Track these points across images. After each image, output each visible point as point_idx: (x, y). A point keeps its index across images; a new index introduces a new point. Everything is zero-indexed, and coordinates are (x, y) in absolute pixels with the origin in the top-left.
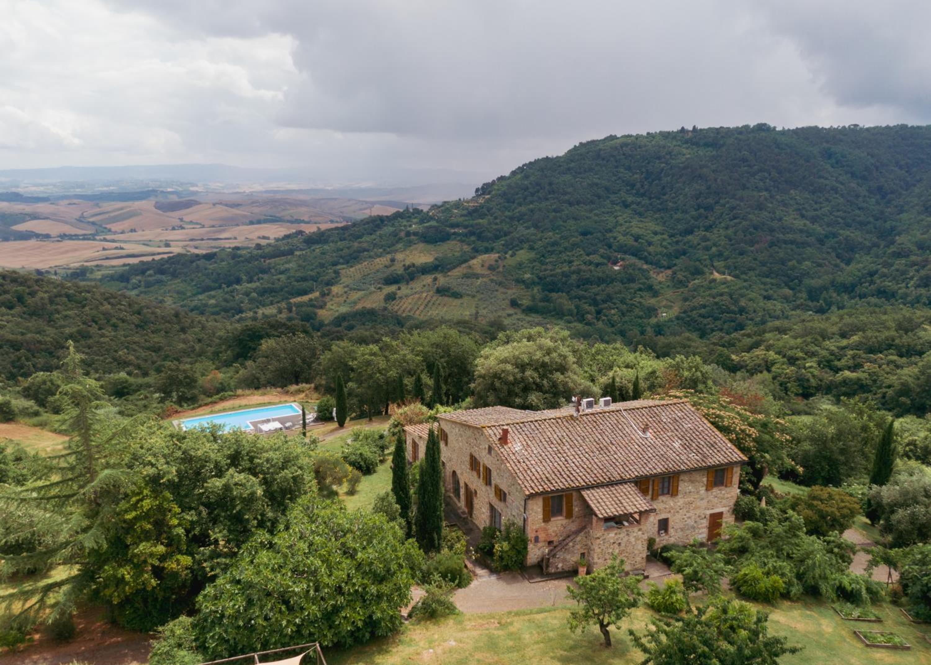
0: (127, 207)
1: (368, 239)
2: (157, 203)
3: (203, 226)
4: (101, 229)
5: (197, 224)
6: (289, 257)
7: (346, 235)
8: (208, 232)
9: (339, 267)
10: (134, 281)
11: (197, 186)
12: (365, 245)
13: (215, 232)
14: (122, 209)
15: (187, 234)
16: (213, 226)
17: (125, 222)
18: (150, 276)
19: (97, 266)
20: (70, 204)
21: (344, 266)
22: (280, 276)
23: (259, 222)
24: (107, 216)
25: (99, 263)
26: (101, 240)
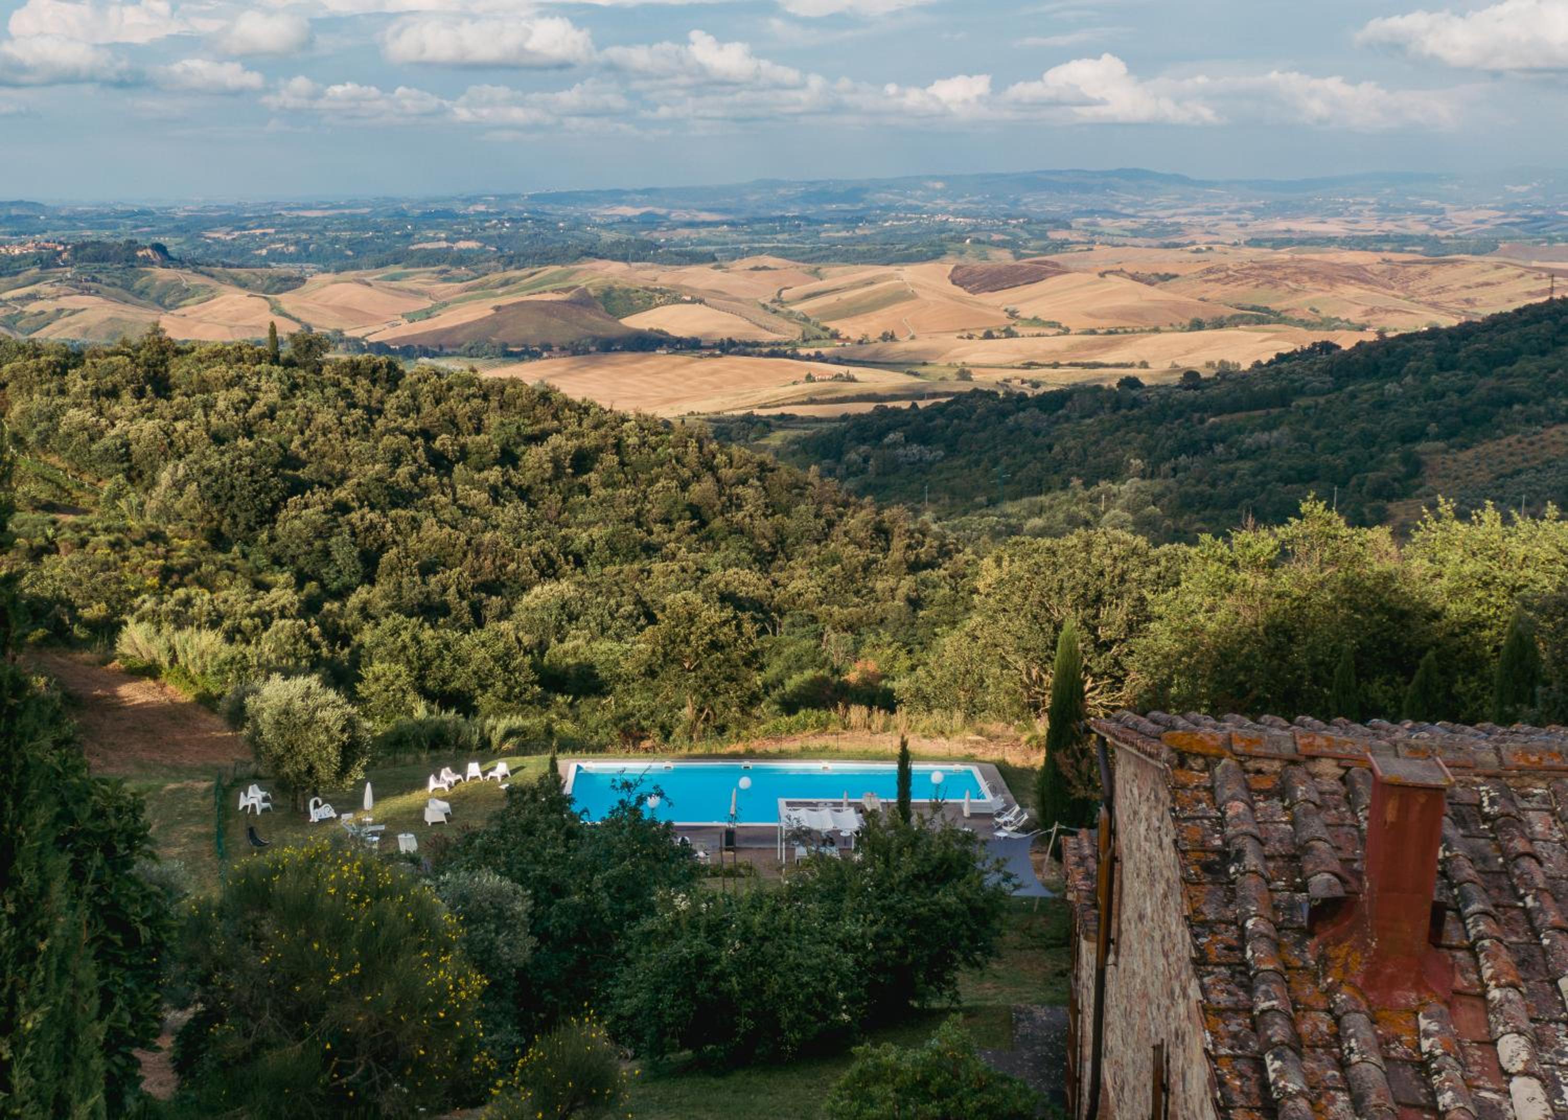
0: (884, 278)
1: (1531, 367)
2: (957, 268)
3: (1067, 331)
4: (817, 332)
5: (1052, 325)
6: (1275, 411)
7: (1462, 354)
8: (1073, 348)
9: (1420, 447)
10: (853, 456)
11: (1068, 227)
12: (1521, 386)
13: (1092, 347)
14: (870, 283)
15: (1019, 351)
16: (1093, 332)
17: (872, 315)
18: (894, 445)
19: (782, 416)
20: (756, 269)
21: (1441, 445)
22: (1240, 464)
23: (1219, 324)
24: (831, 299)
25: (787, 410)
26: (808, 358)
